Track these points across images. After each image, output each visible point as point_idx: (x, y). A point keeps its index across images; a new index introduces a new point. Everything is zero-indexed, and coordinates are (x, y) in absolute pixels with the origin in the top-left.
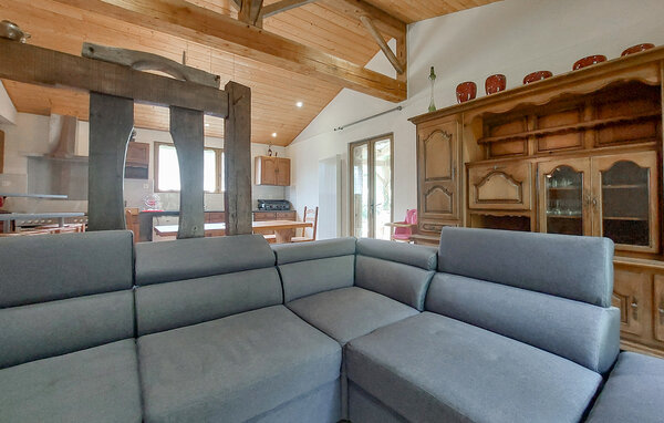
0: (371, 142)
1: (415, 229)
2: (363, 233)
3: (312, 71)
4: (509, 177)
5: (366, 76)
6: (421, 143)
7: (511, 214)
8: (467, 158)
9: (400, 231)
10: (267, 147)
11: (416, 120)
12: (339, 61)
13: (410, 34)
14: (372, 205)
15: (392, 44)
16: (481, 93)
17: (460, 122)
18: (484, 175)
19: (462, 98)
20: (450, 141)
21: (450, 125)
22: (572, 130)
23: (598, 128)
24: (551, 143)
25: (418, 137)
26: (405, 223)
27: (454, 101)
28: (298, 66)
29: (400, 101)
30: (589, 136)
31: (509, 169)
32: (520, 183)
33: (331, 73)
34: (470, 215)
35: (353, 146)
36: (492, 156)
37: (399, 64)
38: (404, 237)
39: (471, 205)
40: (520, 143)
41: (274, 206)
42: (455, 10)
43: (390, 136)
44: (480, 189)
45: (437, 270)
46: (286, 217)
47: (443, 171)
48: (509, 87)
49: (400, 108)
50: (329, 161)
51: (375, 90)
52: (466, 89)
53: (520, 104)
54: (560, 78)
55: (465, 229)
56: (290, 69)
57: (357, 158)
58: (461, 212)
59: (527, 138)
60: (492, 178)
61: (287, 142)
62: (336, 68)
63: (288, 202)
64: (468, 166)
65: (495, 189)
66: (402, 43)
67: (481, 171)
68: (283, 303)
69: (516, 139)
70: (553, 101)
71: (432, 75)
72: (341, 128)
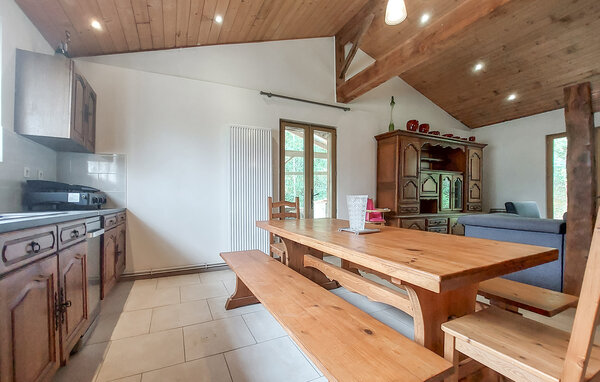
0: (309, 129)
4: (434, 180)
6: (403, 150)
7: (433, 198)
18: (426, 177)
20: (418, 154)
21: (417, 144)
32: (437, 184)
35: (283, 124)
39: (420, 194)
43: (332, 129)
44: (424, 186)
47: (413, 171)
49: (346, 110)
71: (393, 102)
72: (270, 95)
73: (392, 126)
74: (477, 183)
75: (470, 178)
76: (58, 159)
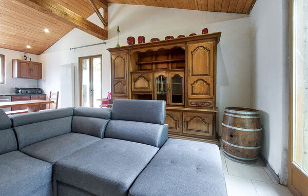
0: (91, 58)
1: (111, 102)
2: (87, 105)
3: (49, 12)
4: (145, 79)
5: (86, 23)
6: (113, 61)
7: (146, 94)
8: (131, 70)
9: (104, 103)
10: (23, 54)
11: (111, 50)
12: (69, 11)
13: (110, 8)
14: (92, 91)
15: (101, 10)
16: (137, 43)
17: (129, 54)
18: (137, 78)
19: (129, 43)
20: (124, 61)
21: (124, 55)
22: (165, 62)
23: (172, 62)
24: (160, 66)
25: (111, 58)
26: (107, 98)
27: (126, 44)
28: (39, 6)
29: (105, 39)
30: (170, 65)
31: (145, 75)
32: (148, 81)
33: (63, 16)
34: (132, 94)
35: (81, 59)
36: (141, 70)
37: (104, 21)
38: (106, 105)
39: (133, 90)
40: (150, 65)
41: (29, 92)
42: (129, 4)
43: (100, 56)
44: (136, 83)
45: (111, 119)
46: (38, 98)
47: (121, 75)
48: (146, 42)
49: (105, 43)
50: (67, 66)
51: (91, 31)
52: (131, 40)
53: (149, 50)
54: (161, 42)
55: (130, 100)
56: (32, 7)
57: (83, 66)
58: (129, 93)
59: (152, 64)
60: (140, 79)
61: (39, 52)
62: (66, 15)
63: (40, 89)
64: (132, 73)
65: (141, 83)
66: (106, 11)
67: (136, 76)
68: (18, 149)
69: (149, 64)
70: (159, 50)
71: (118, 31)
74: (204, 78)
75: (190, 74)
76: (38, 82)
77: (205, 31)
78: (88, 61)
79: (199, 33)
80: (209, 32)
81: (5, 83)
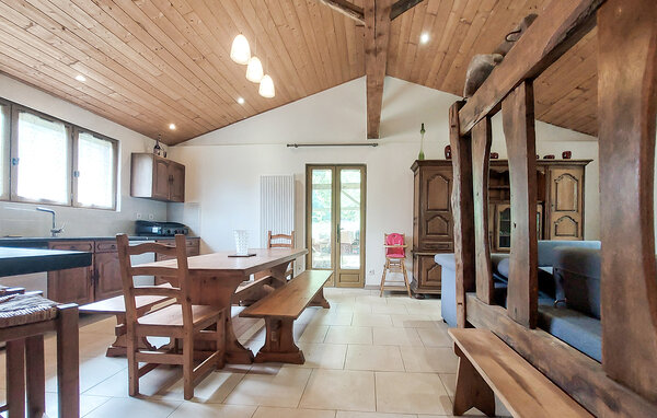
0: (336, 169)
6: (425, 181)
11: (420, 163)
20: (448, 184)
21: (449, 173)
35: (309, 168)
43: (359, 166)
49: (374, 145)
71: (423, 130)
72: (296, 146)
73: (422, 155)
74: (570, 214)
75: (553, 208)
76: (168, 207)
77: (567, 155)
78: (328, 174)
79: (559, 157)
80: (573, 158)
81: (119, 209)
